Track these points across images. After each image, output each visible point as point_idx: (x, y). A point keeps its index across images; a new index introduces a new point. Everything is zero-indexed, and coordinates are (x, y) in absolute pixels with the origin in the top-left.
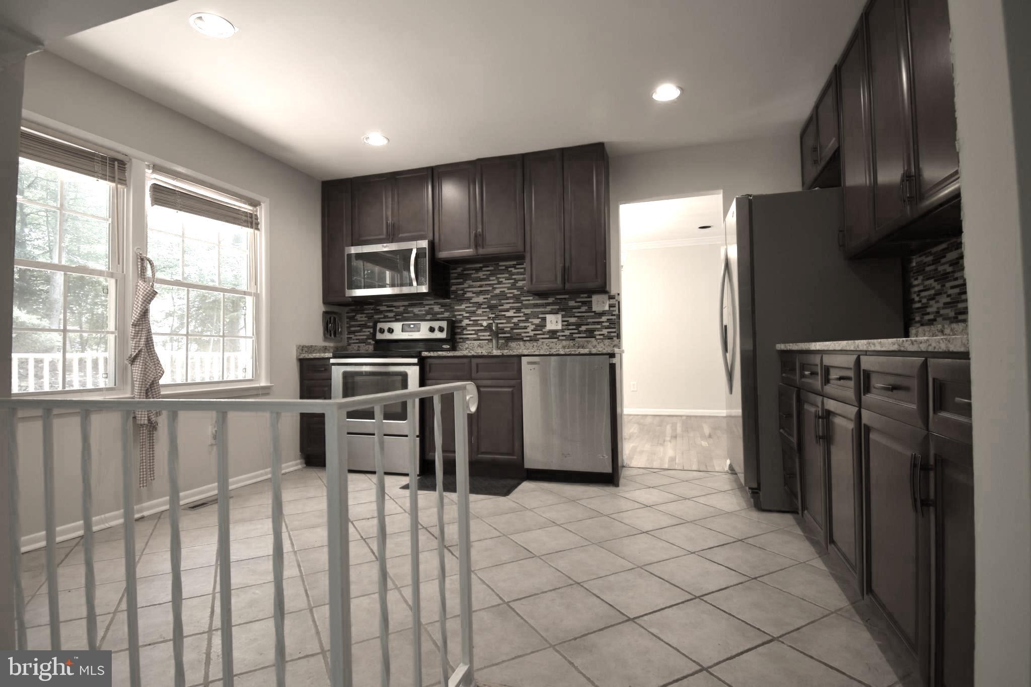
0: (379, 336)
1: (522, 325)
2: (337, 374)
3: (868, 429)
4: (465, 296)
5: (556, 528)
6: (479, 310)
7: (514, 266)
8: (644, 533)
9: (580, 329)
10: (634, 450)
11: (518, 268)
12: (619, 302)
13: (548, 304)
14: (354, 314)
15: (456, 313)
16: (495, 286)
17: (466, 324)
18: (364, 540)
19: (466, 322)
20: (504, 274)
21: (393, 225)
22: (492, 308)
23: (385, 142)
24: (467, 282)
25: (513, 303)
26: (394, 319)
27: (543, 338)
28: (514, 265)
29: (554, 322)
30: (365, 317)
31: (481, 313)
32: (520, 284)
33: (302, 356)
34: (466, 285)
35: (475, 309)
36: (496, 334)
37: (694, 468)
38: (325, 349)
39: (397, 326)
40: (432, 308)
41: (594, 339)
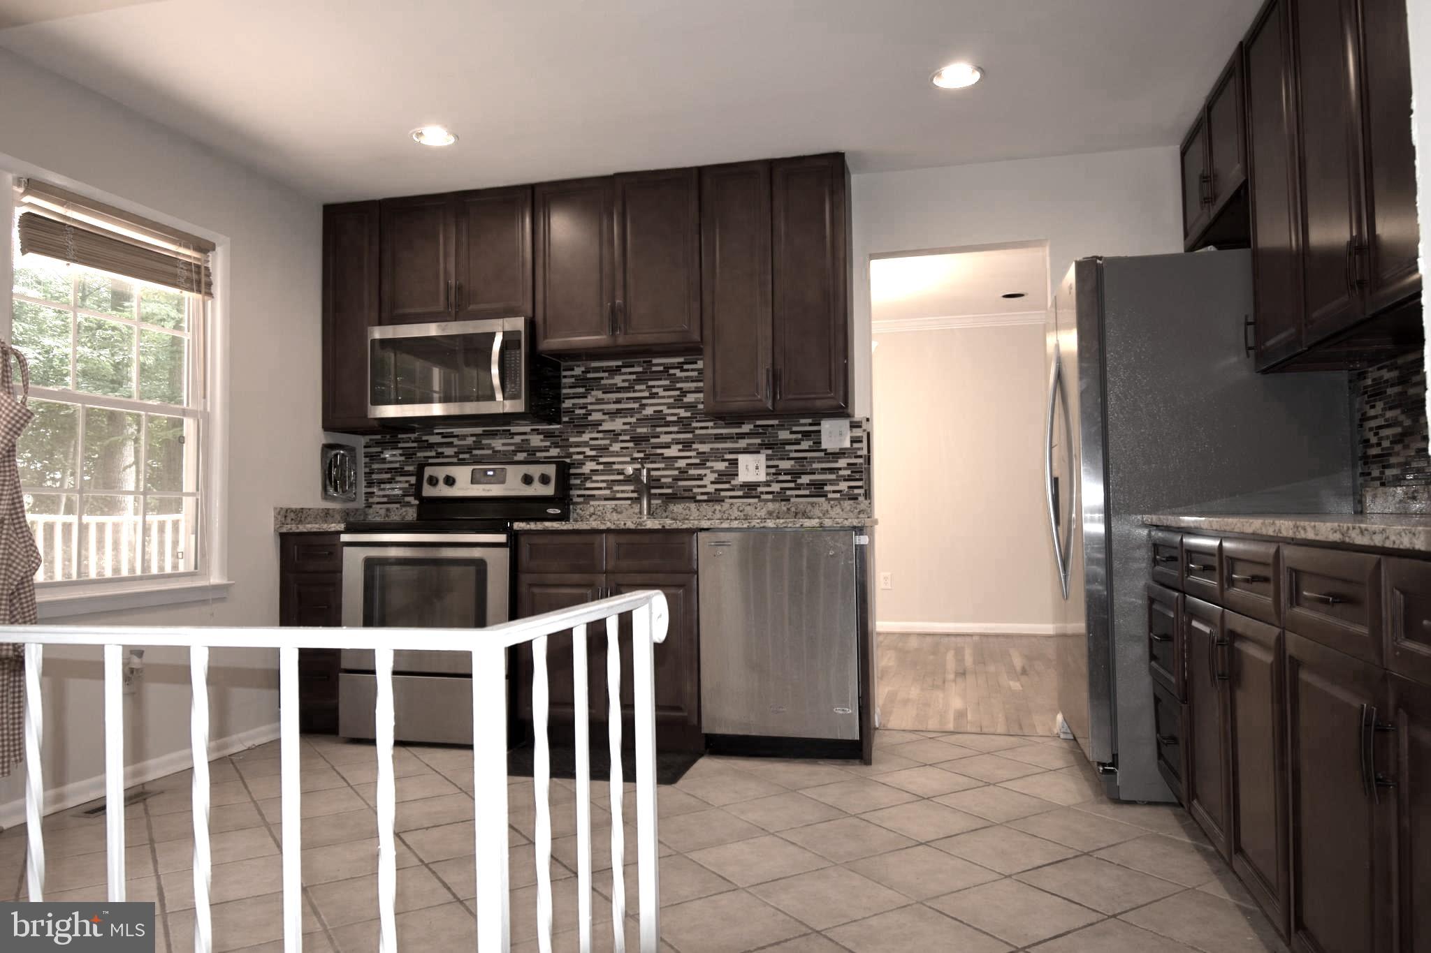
0: (428, 491)
1: (692, 472)
2: (353, 563)
3: (1296, 664)
4: (590, 418)
5: (767, 840)
6: (614, 444)
7: (680, 366)
8: (921, 844)
9: (799, 481)
10: (892, 698)
11: (687, 370)
12: (868, 435)
13: (742, 436)
14: (379, 449)
15: (572, 450)
16: (644, 401)
17: (592, 471)
18: (427, 865)
19: (589, 466)
20: (661, 379)
21: (459, 288)
22: (638, 440)
23: (450, 140)
24: (594, 393)
25: (678, 432)
26: (455, 460)
27: (731, 497)
28: (679, 363)
29: (752, 468)
30: (401, 455)
31: (618, 449)
32: (690, 398)
33: (284, 530)
34: (590, 399)
35: (607, 442)
36: (645, 488)
37: (1001, 729)
38: (327, 515)
39: (463, 474)
40: (527, 440)
41: (823, 499)
